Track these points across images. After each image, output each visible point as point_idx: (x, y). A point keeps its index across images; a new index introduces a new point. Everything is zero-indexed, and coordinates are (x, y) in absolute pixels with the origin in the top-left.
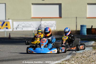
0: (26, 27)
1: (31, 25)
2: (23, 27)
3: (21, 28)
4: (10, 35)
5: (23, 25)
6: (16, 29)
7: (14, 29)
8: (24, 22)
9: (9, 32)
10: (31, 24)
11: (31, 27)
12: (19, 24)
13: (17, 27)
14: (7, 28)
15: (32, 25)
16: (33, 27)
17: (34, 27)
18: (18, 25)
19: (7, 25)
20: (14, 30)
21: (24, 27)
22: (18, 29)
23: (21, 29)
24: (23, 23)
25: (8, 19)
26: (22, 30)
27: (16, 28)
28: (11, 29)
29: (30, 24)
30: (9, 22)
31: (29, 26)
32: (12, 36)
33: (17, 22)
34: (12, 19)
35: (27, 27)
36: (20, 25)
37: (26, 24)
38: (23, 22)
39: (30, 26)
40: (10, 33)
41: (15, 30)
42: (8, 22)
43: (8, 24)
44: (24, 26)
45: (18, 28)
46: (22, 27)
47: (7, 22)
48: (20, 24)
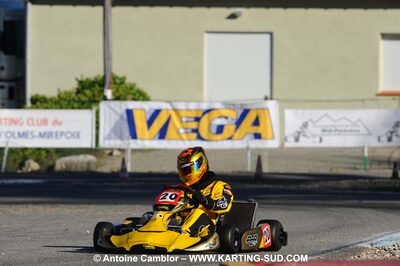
0: (338, 131)
1: (359, 124)
2: (323, 131)
3: (315, 136)
4: (259, 165)
5: (326, 122)
6: (297, 140)
7: (286, 139)
8: (331, 112)
9: (257, 154)
10: (359, 120)
11: (358, 131)
12: (306, 120)
13: (299, 133)
14: (258, 136)
15: (363, 123)
16: (365, 132)
17: (370, 134)
18: (305, 125)
19: (256, 123)
20: (287, 145)
21: (330, 131)
22: (302, 138)
23: (314, 142)
24: (326, 115)
25: (262, 97)
26: (322, 145)
27: (293, 135)
28: (273, 138)
29: (354, 120)
30: (267, 109)
31: (350, 128)
32: (266, 169)
33: (300, 112)
34: (278, 100)
35: (340, 131)
36: (314, 123)
37: (335, 118)
38: (323, 112)
39: (355, 128)
40: (259, 158)
41: (290, 144)
42: (263, 109)
43: (261, 120)
44: (328, 129)
45: (304, 136)
46: (320, 132)
47: (257, 109)
48: (311, 120)
